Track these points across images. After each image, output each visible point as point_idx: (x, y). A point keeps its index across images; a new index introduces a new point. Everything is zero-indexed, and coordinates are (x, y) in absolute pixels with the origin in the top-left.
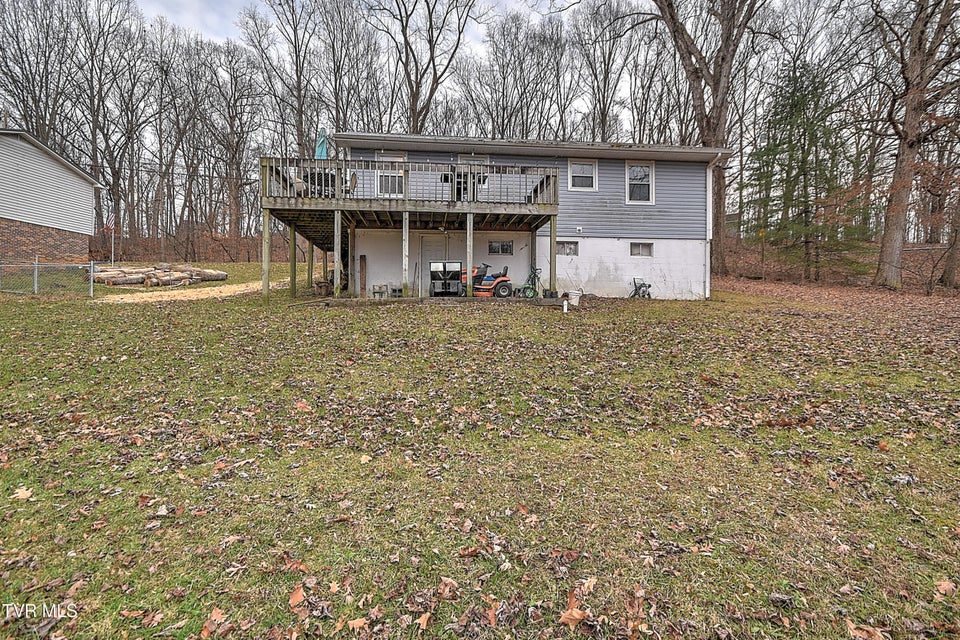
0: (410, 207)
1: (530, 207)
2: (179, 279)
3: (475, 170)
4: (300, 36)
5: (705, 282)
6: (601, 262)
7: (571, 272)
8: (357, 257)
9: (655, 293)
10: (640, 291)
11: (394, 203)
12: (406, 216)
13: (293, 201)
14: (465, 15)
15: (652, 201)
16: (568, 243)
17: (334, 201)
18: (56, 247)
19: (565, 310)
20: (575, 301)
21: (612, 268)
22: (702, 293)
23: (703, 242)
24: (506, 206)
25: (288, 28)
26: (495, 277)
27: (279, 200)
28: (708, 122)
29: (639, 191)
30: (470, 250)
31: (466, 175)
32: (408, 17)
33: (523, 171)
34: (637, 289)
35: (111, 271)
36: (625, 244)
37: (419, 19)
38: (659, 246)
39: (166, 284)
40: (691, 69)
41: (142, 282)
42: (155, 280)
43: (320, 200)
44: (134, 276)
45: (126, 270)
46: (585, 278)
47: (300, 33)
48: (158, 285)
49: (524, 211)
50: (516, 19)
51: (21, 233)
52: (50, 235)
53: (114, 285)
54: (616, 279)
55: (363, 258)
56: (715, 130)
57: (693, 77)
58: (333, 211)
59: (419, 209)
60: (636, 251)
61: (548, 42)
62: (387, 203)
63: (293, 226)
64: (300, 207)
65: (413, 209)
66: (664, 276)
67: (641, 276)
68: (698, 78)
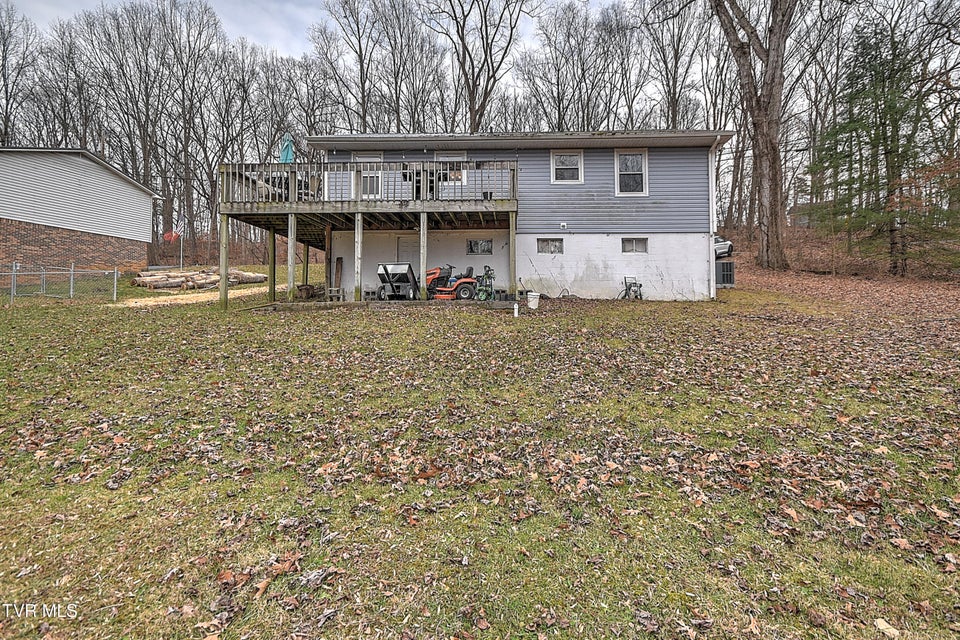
0: (362, 208)
1: (486, 203)
2: (214, 283)
3: (427, 166)
5: (709, 280)
6: (588, 260)
7: (556, 272)
8: (334, 260)
9: (649, 292)
10: (632, 294)
11: (346, 205)
12: (359, 217)
13: (249, 205)
14: (517, 9)
15: (646, 193)
16: (553, 240)
17: (287, 205)
18: (115, 254)
19: (516, 315)
20: (533, 304)
21: (601, 266)
22: (706, 293)
23: (706, 236)
24: (460, 204)
26: (458, 278)
27: (235, 205)
28: (758, 101)
29: (632, 182)
30: (423, 251)
31: (418, 174)
32: (465, 17)
33: (479, 166)
34: (628, 288)
35: (159, 276)
36: (616, 241)
37: (474, 19)
38: (654, 241)
39: (201, 287)
40: (736, 44)
41: (178, 286)
42: (190, 284)
43: (274, 204)
44: (177, 280)
45: (171, 274)
46: (570, 277)
48: (194, 288)
49: (480, 208)
50: (570, 8)
51: (82, 242)
52: (110, 243)
53: (156, 289)
54: (606, 278)
55: (340, 260)
56: (766, 110)
57: (739, 53)
58: (287, 214)
59: (371, 210)
60: (628, 247)
61: (613, 29)
62: (339, 205)
64: (255, 211)
65: (365, 210)
66: (661, 275)
67: (631, 274)
68: (745, 53)
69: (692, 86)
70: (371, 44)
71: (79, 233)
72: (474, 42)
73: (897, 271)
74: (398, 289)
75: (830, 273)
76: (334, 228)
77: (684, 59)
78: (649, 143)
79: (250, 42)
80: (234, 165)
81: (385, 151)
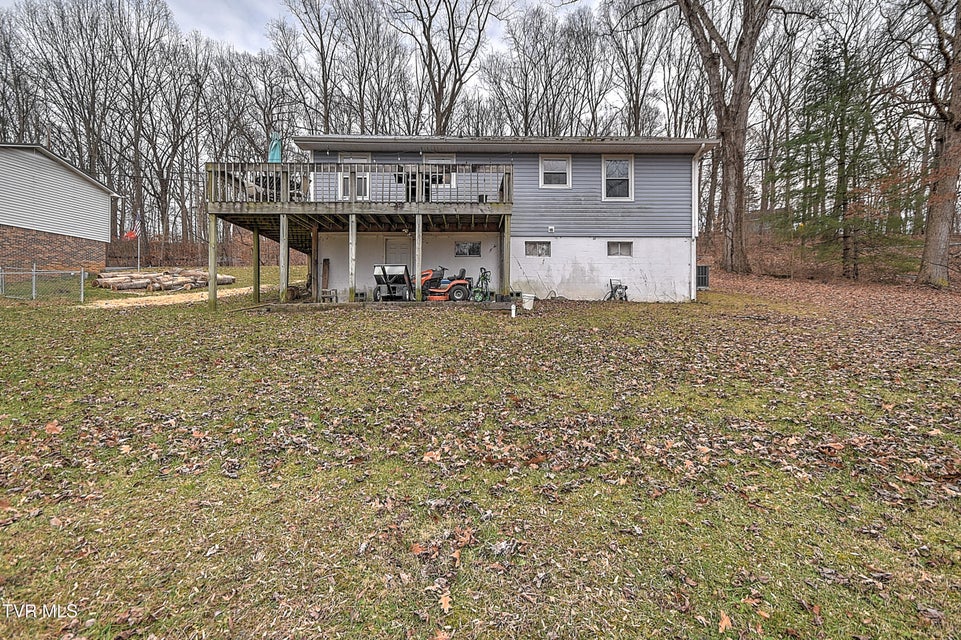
0: (356, 210)
1: (482, 206)
2: (181, 284)
3: (423, 169)
4: (325, 43)
5: (690, 283)
6: (575, 264)
7: (543, 274)
8: (321, 261)
9: (633, 295)
10: (617, 294)
11: (339, 206)
12: (353, 218)
13: (238, 206)
14: (485, 13)
15: (631, 198)
16: (540, 243)
17: (279, 205)
18: (73, 254)
19: (513, 315)
20: (528, 305)
21: (587, 268)
22: (687, 295)
23: (688, 240)
24: (456, 206)
25: (314, 36)
26: (452, 280)
27: (224, 205)
28: (727, 111)
29: (617, 187)
30: (418, 252)
31: (414, 176)
32: (431, 18)
33: (475, 169)
34: (614, 290)
35: (121, 277)
36: (602, 243)
37: (441, 20)
38: (639, 245)
39: (168, 288)
40: (707, 55)
41: (144, 287)
42: (157, 285)
43: (265, 204)
44: (142, 281)
45: (135, 275)
46: (557, 280)
47: (326, 40)
48: (160, 289)
49: (476, 211)
50: (537, 13)
51: (38, 242)
52: (67, 243)
53: (120, 290)
54: (592, 281)
55: (326, 261)
56: (734, 120)
57: (709, 64)
58: (279, 215)
59: (366, 212)
60: (613, 251)
61: (579, 35)
62: (333, 206)
63: (256, 231)
64: (245, 211)
65: (359, 211)
66: (645, 278)
67: (617, 277)
68: (715, 64)
69: (655, 95)
70: (333, 42)
71: (34, 233)
72: (441, 45)
73: (851, 276)
74: (394, 290)
75: (789, 277)
76: (321, 229)
77: (646, 67)
78: (637, 149)
79: (205, 35)
80: (222, 164)
81: (372, 152)
